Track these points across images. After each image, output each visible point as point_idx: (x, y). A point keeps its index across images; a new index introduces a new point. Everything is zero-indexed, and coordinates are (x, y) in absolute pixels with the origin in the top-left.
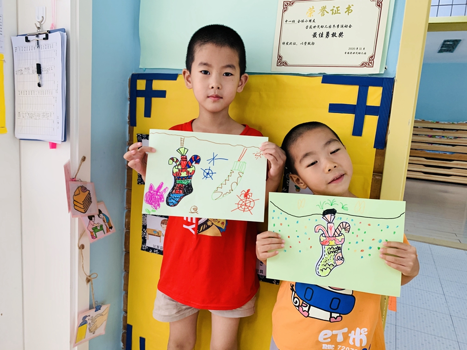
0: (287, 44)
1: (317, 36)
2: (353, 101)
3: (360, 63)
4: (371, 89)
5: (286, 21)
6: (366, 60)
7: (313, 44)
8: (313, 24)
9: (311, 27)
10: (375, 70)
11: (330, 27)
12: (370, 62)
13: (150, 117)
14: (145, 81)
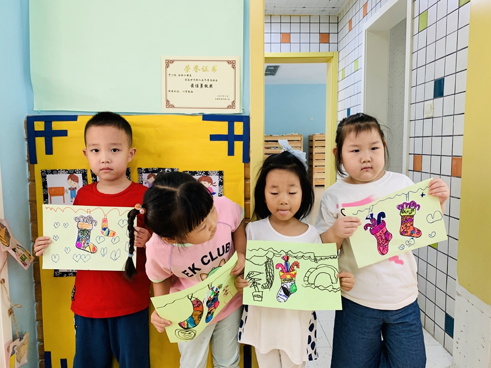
0: (172, 91)
1: (194, 86)
2: (225, 132)
3: (226, 106)
4: (236, 124)
5: (170, 75)
6: (231, 104)
7: (192, 92)
8: (190, 78)
9: (189, 80)
10: (237, 111)
11: (202, 80)
12: (232, 106)
13: (52, 154)
14: (43, 123)
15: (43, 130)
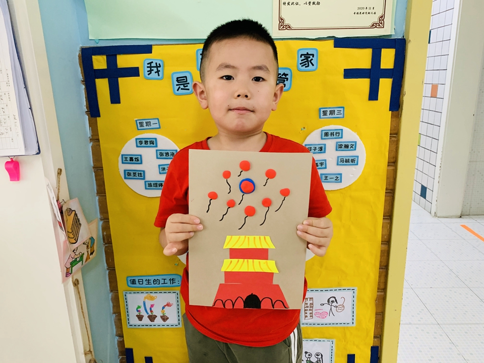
0: (288, 4)
2: (367, 65)
3: (370, 24)
4: (384, 52)
6: (376, 20)
7: (318, 4)
12: (380, 23)
13: (120, 103)
14: (105, 57)
15: (105, 67)
